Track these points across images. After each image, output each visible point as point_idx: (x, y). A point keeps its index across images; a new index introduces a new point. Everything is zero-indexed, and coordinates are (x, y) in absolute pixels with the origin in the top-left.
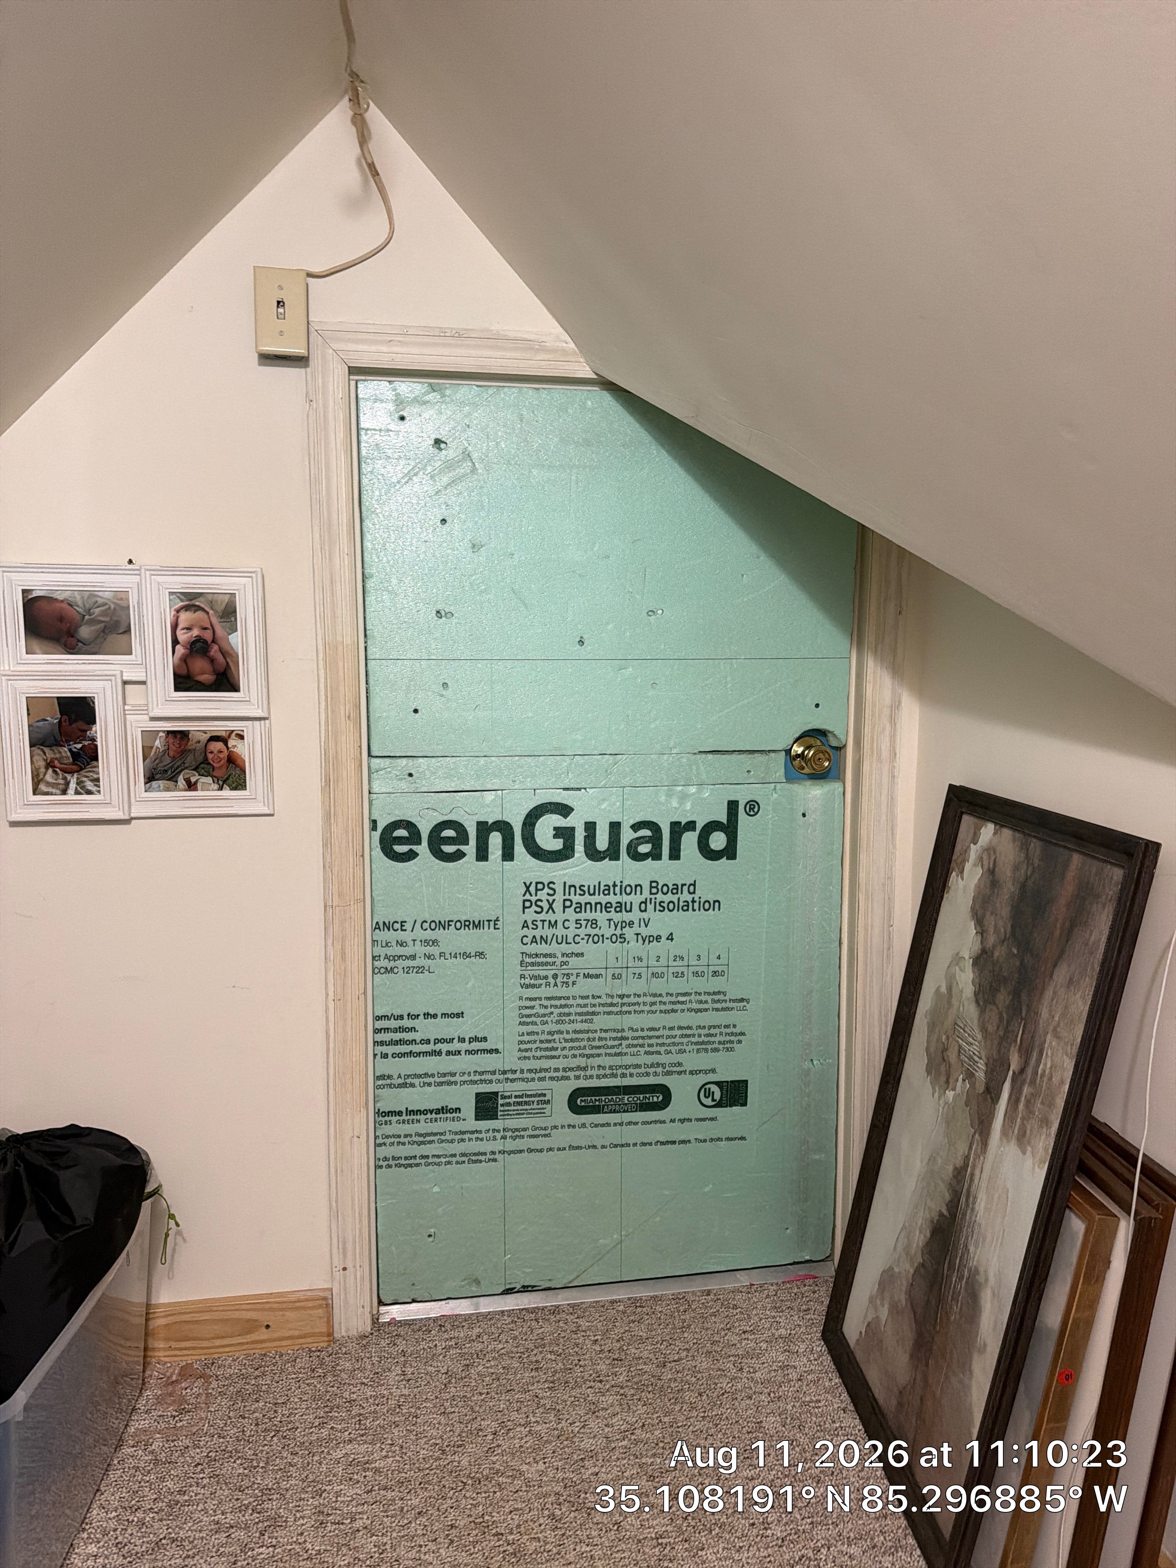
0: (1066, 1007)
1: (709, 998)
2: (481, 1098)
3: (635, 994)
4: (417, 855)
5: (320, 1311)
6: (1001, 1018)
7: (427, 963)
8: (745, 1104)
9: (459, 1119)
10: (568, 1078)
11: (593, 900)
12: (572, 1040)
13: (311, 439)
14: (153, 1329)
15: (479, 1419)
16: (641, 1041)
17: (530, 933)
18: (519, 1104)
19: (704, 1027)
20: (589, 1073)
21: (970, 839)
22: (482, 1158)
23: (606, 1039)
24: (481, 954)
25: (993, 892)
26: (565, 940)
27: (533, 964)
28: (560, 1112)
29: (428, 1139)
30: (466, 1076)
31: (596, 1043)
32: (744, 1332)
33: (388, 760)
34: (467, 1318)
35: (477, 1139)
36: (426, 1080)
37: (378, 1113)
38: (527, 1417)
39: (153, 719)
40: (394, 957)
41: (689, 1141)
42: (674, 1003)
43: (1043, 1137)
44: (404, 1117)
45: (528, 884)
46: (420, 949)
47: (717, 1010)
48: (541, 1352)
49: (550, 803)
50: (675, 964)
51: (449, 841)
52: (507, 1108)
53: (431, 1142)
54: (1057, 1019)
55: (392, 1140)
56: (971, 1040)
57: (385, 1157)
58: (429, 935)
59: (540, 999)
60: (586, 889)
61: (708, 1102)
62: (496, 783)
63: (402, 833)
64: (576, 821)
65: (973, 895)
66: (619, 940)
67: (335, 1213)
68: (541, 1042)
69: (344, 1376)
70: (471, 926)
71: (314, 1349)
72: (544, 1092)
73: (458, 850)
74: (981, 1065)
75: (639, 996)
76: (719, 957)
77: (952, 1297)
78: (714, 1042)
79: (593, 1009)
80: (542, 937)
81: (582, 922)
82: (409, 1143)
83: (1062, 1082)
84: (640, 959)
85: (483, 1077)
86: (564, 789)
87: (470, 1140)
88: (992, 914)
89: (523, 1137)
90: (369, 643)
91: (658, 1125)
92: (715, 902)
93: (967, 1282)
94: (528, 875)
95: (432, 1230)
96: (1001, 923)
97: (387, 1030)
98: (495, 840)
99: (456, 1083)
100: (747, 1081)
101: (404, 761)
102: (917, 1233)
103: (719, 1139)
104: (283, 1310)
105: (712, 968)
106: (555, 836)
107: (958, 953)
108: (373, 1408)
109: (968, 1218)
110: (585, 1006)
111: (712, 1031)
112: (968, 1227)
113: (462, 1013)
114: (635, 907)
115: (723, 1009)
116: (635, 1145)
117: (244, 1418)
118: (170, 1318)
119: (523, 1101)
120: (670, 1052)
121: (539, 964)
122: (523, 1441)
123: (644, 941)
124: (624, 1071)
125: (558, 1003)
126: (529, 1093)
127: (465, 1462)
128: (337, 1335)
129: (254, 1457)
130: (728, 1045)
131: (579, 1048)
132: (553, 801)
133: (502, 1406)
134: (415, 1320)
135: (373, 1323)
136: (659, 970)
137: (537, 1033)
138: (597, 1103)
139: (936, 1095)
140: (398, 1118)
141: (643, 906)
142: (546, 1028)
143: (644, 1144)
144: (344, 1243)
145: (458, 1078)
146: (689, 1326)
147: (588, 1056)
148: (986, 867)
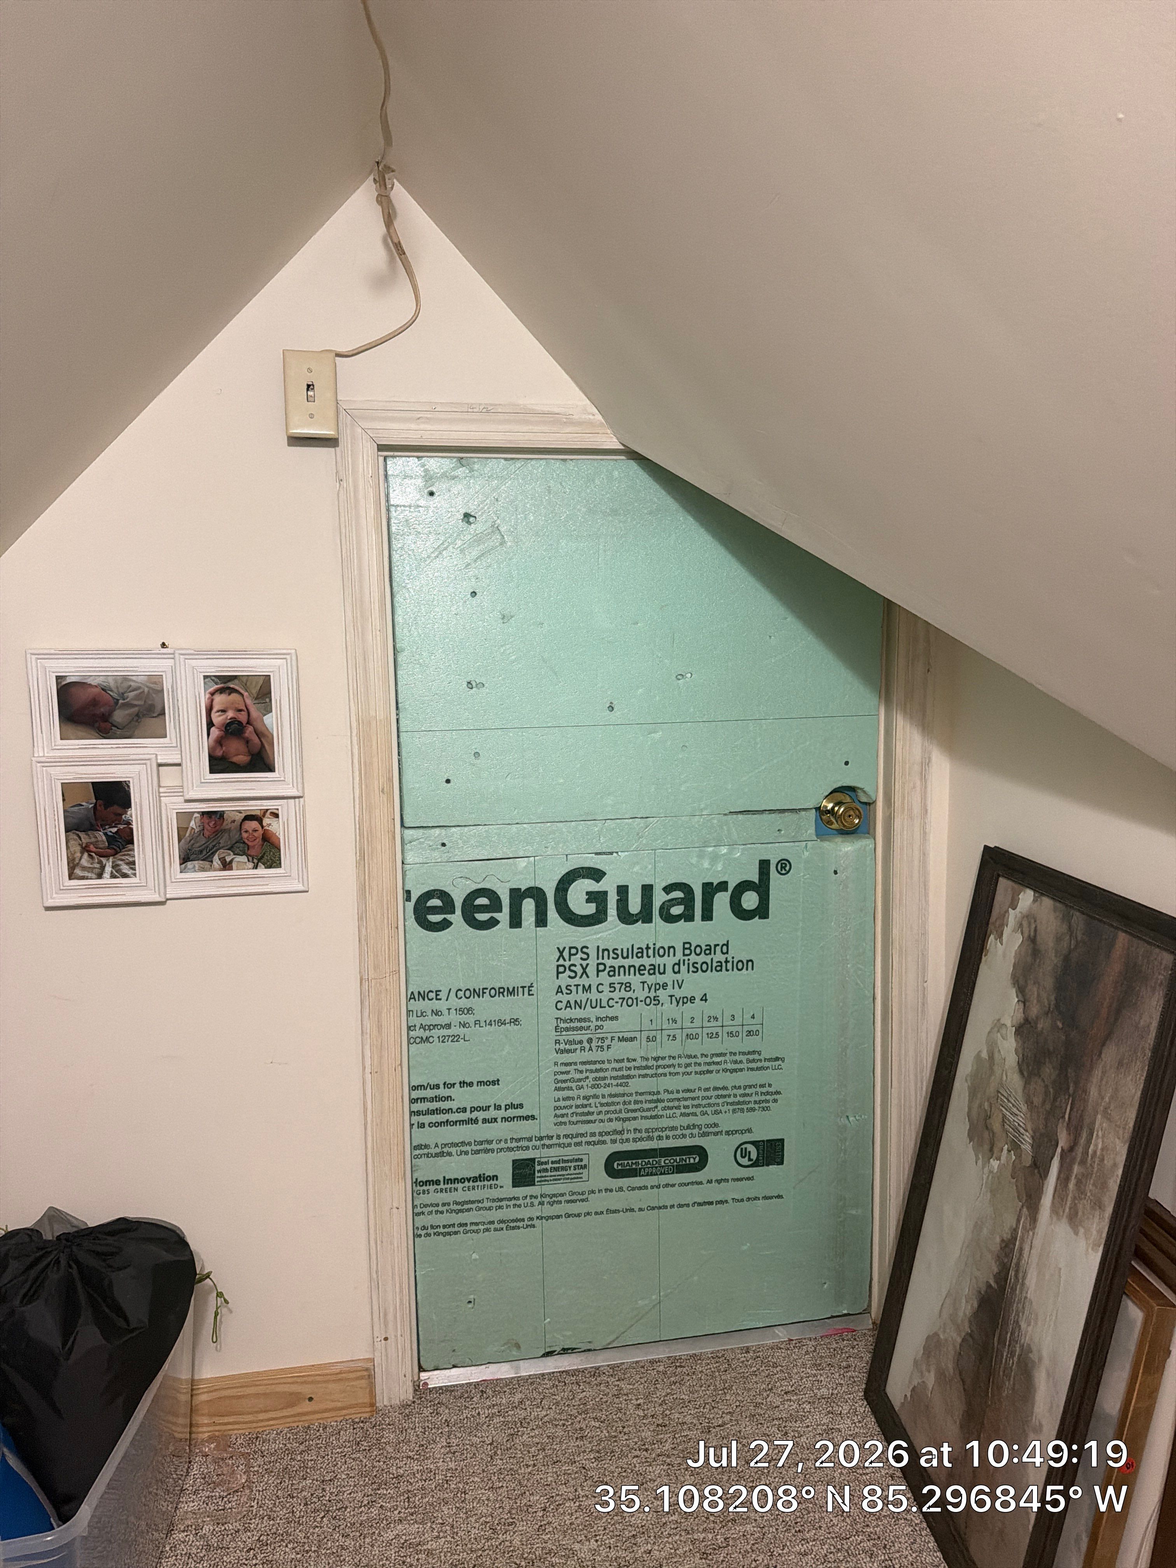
0: (1116, 1089)
1: (744, 1058)
2: (518, 1165)
3: (670, 1056)
4: (451, 923)
5: (363, 1383)
6: (1047, 1093)
7: (462, 1031)
8: (781, 1163)
9: (496, 1186)
10: (604, 1142)
11: (627, 963)
12: (607, 1104)
13: (342, 519)
14: (196, 1406)
15: (527, 1493)
16: (676, 1104)
17: (565, 998)
18: (556, 1169)
19: (740, 1087)
20: (625, 1136)
21: (1008, 904)
22: (520, 1224)
23: (641, 1102)
24: (515, 1021)
25: (1035, 961)
26: (599, 1004)
27: (567, 1029)
28: (598, 1177)
29: (466, 1207)
30: (503, 1143)
31: (632, 1107)
32: (786, 1393)
33: (421, 831)
34: (508, 1382)
35: (515, 1205)
36: (464, 1149)
37: (416, 1183)
38: (576, 1490)
39: (187, 801)
40: (429, 1026)
41: (726, 1202)
42: (709, 1064)
43: (1096, 1220)
44: (442, 1186)
45: (561, 949)
46: (455, 1018)
47: (752, 1069)
48: (584, 1419)
49: (582, 868)
50: (709, 1024)
51: (483, 909)
52: (544, 1174)
53: (469, 1210)
54: (1107, 1099)
55: (430, 1209)
56: (1015, 1110)
57: (424, 1226)
58: (464, 1003)
59: (575, 1064)
60: (619, 952)
61: (745, 1161)
62: (529, 850)
63: (435, 902)
64: (608, 885)
65: (1013, 961)
66: (653, 1002)
67: (375, 1284)
68: (577, 1107)
69: (388, 1447)
70: (505, 993)
71: (357, 1420)
72: (580, 1157)
73: (492, 917)
74: (1027, 1137)
75: (674, 1058)
76: (753, 1017)
77: (1004, 1372)
78: (749, 1102)
79: (629, 1072)
80: (576, 1001)
81: (616, 985)
82: (447, 1211)
83: (1115, 1165)
84: (675, 1021)
85: (519, 1144)
86: (597, 854)
87: (508, 1206)
88: (1034, 983)
89: (560, 1202)
90: (401, 716)
91: (696, 1186)
92: (748, 961)
93: (1019, 1359)
94: (561, 941)
95: (472, 1297)
96: (1044, 995)
97: (423, 1099)
98: (529, 906)
99: (492, 1151)
100: (782, 1141)
101: (437, 831)
102: (964, 1301)
103: (756, 1198)
104: (325, 1382)
105: (746, 1028)
106: (588, 901)
107: (999, 1020)
108: (420, 1484)
109: (1017, 1292)
110: (620, 1069)
111: (748, 1091)
112: (1019, 1301)
113: (498, 1080)
114: (669, 969)
115: (758, 1069)
116: (672, 1206)
117: (293, 1497)
118: (214, 1394)
119: (560, 1167)
120: (706, 1113)
121: (574, 1029)
122: (573, 1517)
123: (678, 1003)
124: (660, 1133)
125: (593, 1067)
126: (566, 1158)
127: (517, 1542)
128: (378, 1405)
129: (306, 1541)
130: (764, 1105)
131: (615, 1112)
132: (586, 865)
133: (550, 1479)
134: (456, 1385)
135: (415, 1390)
136: (694, 1031)
137: (573, 1099)
138: (634, 1166)
139: (980, 1162)
140: (436, 1187)
141: (676, 967)
142: (582, 1092)
143: (680, 1206)
144: (385, 1315)
145: (494, 1146)
146: (731, 1387)
147: (625, 1120)
148: (1026, 935)
